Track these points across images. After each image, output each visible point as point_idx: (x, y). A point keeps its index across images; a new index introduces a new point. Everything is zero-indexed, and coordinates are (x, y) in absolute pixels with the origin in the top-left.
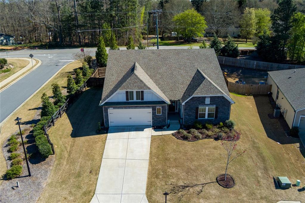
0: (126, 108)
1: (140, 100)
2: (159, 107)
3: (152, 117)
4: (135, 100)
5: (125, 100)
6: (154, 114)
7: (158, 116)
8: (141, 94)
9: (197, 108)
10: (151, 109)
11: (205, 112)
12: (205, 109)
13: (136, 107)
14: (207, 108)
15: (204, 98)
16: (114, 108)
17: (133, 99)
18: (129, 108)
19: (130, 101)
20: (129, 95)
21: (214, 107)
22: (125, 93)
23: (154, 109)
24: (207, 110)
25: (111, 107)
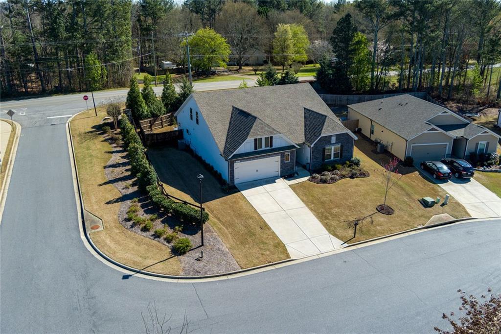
0: (253, 159)
1: (268, 147)
2: (287, 152)
3: (281, 165)
4: (264, 148)
5: (252, 149)
6: (282, 161)
7: (286, 163)
8: (270, 140)
9: (324, 149)
10: (280, 156)
11: (331, 152)
12: (331, 149)
13: (264, 156)
14: (333, 147)
15: (330, 137)
16: (241, 160)
17: (261, 148)
18: (257, 158)
19: (258, 150)
20: (257, 142)
21: (339, 146)
22: (253, 141)
23: (282, 157)
24: (333, 150)
25: (238, 160)
